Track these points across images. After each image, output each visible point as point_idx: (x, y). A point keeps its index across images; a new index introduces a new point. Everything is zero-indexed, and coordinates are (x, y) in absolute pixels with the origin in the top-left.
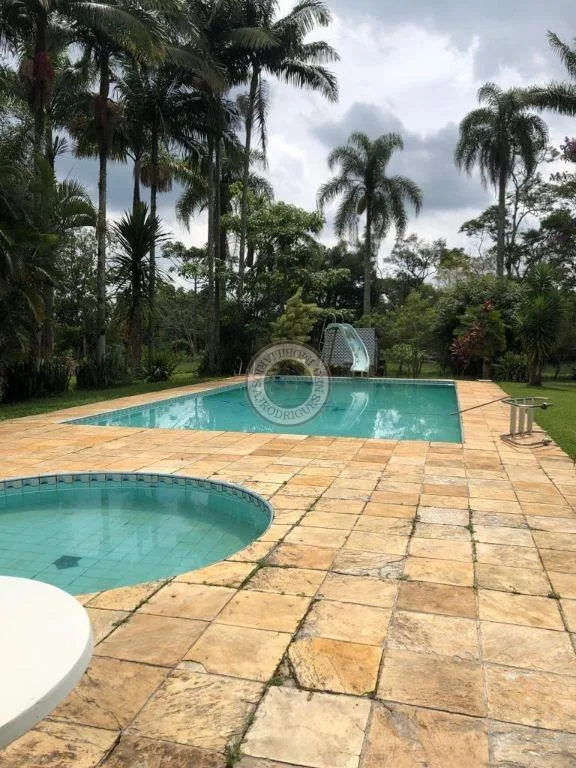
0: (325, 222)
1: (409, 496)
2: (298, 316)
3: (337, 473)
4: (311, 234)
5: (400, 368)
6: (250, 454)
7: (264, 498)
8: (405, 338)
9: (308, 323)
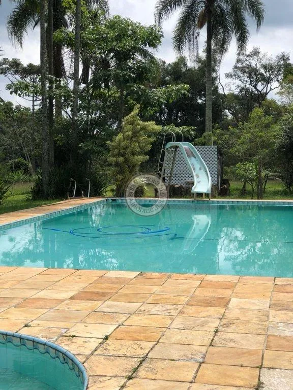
0: (162, 36)
1: (250, 353)
2: (136, 134)
3: (169, 322)
4: (148, 49)
5: (244, 186)
6: (72, 298)
7: (79, 359)
8: (248, 156)
9: (146, 141)
